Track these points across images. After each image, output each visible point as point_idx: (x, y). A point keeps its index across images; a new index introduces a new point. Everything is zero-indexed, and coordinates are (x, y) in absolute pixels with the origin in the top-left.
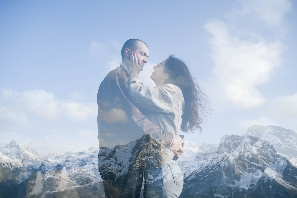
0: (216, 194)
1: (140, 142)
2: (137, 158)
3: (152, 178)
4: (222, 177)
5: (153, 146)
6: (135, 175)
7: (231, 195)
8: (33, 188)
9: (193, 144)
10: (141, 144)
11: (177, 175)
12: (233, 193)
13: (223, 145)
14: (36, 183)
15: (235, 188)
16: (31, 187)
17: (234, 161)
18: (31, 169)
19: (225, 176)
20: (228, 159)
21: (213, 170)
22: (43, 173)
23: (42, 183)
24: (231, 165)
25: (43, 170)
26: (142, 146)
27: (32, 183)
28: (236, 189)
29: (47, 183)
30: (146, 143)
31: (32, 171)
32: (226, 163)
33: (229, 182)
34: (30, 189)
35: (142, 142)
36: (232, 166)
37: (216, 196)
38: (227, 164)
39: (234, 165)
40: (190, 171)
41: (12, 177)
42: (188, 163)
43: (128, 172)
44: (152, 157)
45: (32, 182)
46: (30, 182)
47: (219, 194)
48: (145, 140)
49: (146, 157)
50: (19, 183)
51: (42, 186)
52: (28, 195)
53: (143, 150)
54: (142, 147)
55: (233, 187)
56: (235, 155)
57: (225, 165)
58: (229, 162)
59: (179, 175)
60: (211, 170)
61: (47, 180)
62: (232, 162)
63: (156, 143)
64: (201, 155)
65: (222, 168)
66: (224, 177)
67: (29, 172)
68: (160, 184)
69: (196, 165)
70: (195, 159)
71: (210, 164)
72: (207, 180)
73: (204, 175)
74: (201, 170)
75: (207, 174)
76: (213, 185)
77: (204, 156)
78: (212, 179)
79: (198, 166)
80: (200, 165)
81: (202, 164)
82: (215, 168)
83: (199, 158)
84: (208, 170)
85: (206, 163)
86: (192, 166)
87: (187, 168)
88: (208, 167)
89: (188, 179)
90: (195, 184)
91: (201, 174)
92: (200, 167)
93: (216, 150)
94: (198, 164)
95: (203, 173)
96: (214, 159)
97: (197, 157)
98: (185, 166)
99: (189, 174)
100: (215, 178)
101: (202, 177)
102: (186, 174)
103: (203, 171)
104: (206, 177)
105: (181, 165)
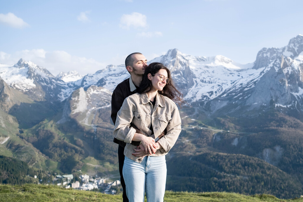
0: (277, 104)
1: (165, 57)
4: (284, 85)
5: (181, 62)
7: (294, 104)
8: (77, 105)
9: (226, 59)
10: (167, 60)
11: (208, 94)
12: (296, 102)
13: (286, 49)
14: (79, 99)
15: (299, 96)
16: (75, 104)
17: (298, 67)
18: (72, 85)
19: (288, 83)
20: (292, 65)
22: (86, 89)
23: (86, 99)
24: (295, 71)
25: (85, 86)
26: (168, 63)
27: (75, 100)
28: (300, 98)
29: (91, 99)
30: (173, 59)
31: (73, 87)
32: (290, 69)
33: (291, 90)
34: (74, 106)
35: (168, 58)
36: (296, 73)
37: (277, 106)
38: (290, 71)
39: (299, 71)
40: (222, 89)
41: (54, 95)
42: (219, 81)
44: (179, 74)
45: (75, 98)
46: (73, 99)
47: (280, 104)
48: (171, 56)
49: (173, 75)
50: (62, 101)
51: (87, 102)
52: (73, 112)
55: (297, 95)
56: (301, 60)
57: (288, 71)
58: (293, 68)
59: (210, 94)
60: (246, 87)
61: (91, 96)
62: (296, 68)
63: (184, 58)
65: (285, 74)
66: (287, 85)
67: (71, 88)
68: (189, 104)
69: (229, 83)
70: (228, 76)
71: (244, 81)
72: (240, 98)
73: (237, 93)
74: (234, 88)
75: (240, 92)
76: (248, 104)
77: (238, 73)
78: (246, 97)
79: (231, 84)
80: (233, 83)
81: (235, 81)
82: (250, 85)
83: (233, 75)
84: (242, 88)
85: (240, 80)
86: (225, 84)
87: (219, 85)
88: (243, 85)
89: (219, 98)
90: (227, 103)
91: (234, 93)
92: (233, 84)
93: (252, 66)
94: (231, 81)
95: (236, 91)
96: (250, 75)
97: (231, 74)
98: (217, 84)
99: (221, 93)
100: (250, 96)
101: (236, 95)
102: (218, 92)
103: (237, 88)
104: (240, 95)
105: (211, 83)
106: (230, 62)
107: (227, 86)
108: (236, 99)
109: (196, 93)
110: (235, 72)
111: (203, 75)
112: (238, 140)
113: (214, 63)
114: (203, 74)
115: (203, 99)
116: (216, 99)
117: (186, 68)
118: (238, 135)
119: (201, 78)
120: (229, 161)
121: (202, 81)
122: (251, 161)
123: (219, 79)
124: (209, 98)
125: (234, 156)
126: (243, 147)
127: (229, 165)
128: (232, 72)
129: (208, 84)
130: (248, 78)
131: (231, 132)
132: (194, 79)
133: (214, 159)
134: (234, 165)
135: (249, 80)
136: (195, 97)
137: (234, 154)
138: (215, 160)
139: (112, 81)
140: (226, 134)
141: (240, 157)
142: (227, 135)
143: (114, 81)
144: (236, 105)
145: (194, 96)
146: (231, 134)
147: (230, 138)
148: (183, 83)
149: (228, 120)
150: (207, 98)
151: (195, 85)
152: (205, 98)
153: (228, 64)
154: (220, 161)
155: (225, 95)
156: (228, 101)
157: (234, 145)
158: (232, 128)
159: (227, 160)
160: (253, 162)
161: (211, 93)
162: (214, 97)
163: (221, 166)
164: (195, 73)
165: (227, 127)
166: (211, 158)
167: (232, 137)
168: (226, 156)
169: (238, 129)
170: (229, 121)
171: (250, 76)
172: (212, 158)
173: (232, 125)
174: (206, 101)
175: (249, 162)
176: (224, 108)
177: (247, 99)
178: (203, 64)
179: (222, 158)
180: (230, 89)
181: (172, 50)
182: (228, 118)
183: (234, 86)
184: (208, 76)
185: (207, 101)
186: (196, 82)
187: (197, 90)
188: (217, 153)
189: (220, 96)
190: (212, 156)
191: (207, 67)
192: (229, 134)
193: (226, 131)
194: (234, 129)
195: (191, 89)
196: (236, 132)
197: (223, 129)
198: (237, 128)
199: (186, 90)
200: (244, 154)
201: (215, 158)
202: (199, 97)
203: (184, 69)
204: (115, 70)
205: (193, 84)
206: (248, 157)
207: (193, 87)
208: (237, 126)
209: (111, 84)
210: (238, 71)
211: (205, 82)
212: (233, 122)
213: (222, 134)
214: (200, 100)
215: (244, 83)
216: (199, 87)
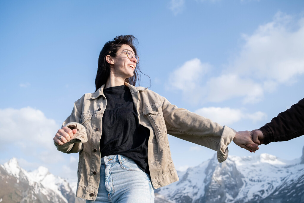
1: (212, 161)
2: (212, 178)
3: (231, 198)
5: (227, 164)
6: (212, 197)
9: (271, 156)
10: (214, 163)
21: (300, 183)
40: (273, 187)
42: (269, 179)
43: (205, 194)
44: (227, 176)
53: (217, 169)
54: (215, 167)
59: (261, 192)
60: (298, 183)
63: (230, 159)
64: (282, 167)
69: (279, 180)
70: (277, 173)
71: (295, 177)
72: (294, 195)
73: (290, 190)
74: (285, 185)
75: (293, 188)
77: (286, 169)
78: (300, 194)
79: (281, 181)
80: (284, 179)
82: (302, 181)
83: (281, 171)
84: (294, 184)
85: (290, 176)
86: (275, 181)
87: (269, 183)
88: (294, 181)
89: (272, 197)
91: (286, 190)
92: (283, 181)
93: (300, 161)
94: (281, 178)
95: (288, 188)
96: (299, 170)
97: (279, 171)
98: (267, 182)
99: (273, 191)
101: (288, 192)
102: (269, 191)
103: (288, 185)
104: (293, 192)
105: (261, 181)
106: (276, 159)
107: (277, 183)
108: (290, 196)
109: (247, 193)
110: (283, 169)
111: (251, 175)
113: (260, 161)
114: (251, 173)
115: (255, 199)
116: (268, 198)
117: (233, 169)
119: (250, 177)
121: (251, 180)
123: (268, 177)
124: (261, 197)
128: (279, 169)
129: (257, 183)
130: (298, 173)
132: (243, 179)
135: (300, 175)
136: (247, 197)
143: (168, 187)
145: (245, 196)
148: (233, 184)
150: (259, 198)
151: (245, 184)
152: (257, 198)
153: (274, 161)
155: (277, 193)
156: (281, 199)
161: (263, 192)
162: (265, 195)
164: (243, 173)
171: (300, 172)
174: (258, 200)
178: (249, 164)
180: (281, 187)
183: (285, 183)
184: (256, 175)
185: (260, 200)
186: (245, 181)
187: (248, 190)
189: (272, 194)
191: (254, 166)
195: (242, 189)
199: (236, 190)
202: (250, 196)
203: (232, 170)
205: (242, 184)
207: (243, 187)
209: (166, 190)
210: (285, 167)
211: (254, 181)
214: (252, 199)
215: (295, 179)
216: (249, 186)
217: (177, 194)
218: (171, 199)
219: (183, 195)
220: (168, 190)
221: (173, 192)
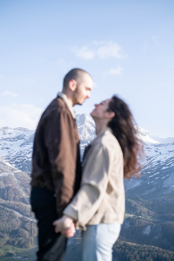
5: (89, 130)
9: (142, 130)
21: (166, 166)
30: (80, 125)
48: (79, 122)
64: (152, 145)
69: (145, 159)
71: (162, 159)
72: (156, 178)
73: (153, 172)
75: (158, 170)
76: (165, 186)
77: (156, 148)
78: (164, 177)
79: (147, 160)
81: (152, 157)
82: (169, 164)
83: (150, 150)
84: (160, 166)
85: (157, 156)
88: (160, 163)
90: (141, 183)
91: (150, 171)
92: (149, 161)
94: (148, 157)
95: (153, 170)
96: (169, 152)
100: (169, 176)
101: (151, 174)
103: (153, 166)
104: (157, 175)
106: (147, 135)
108: (152, 179)
110: (152, 147)
112: (151, 228)
118: (151, 222)
120: (138, 253)
122: (164, 255)
125: (145, 247)
126: (157, 238)
127: (138, 258)
128: (148, 147)
130: (168, 154)
131: (143, 217)
133: (120, 249)
134: (145, 258)
135: (169, 157)
137: (145, 246)
138: (122, 250)
139: (6, 146)
140: (138, 220)
141: (151, 249)
142: (138, 222)
143: (8, 146)
144: (151, 187)
146: (143, 221)
147: (141, 225)
149: (141, 203)
153: (145, 136)
154: (128, 253)
156: (142, 181)
157: (146, 234)
158: (144, 213)
159: (136, 252)
160: (168, 256)
163: (129, 258)
165: (138, 212)
166: (117, 248)
167: (143, 224)
168: (135, 247)
169: (151, 216)
170: (142, 205)
172: (119, 248)
173: (145, 209)
175: (162, 256)
176: (136, 188)
177: (164, 179)
179: (130, 248)
180: (145, 167)
181: (80, 115)
182: (141, 201)
183: (150, 164)
188: (125, 242)
190: (118, 246)
192: (140, 219)
193: (137, 217)
194: (147, 214)
196: (149, 218)
197: (134, 214)
198: (151, 214)
200: (157, 247)
201: (122, 248)
204: (10, 134)
206: (161, 249)
208: (151, 212)
209: (5, 149)
210: (155, 146)
212: (146, 207)
213: (132, 219)
215: (162, 160)
217: (19, 157)
218: (9, 162)
219: (27, 159)
220: (8, 150)
221: (14, 154)
